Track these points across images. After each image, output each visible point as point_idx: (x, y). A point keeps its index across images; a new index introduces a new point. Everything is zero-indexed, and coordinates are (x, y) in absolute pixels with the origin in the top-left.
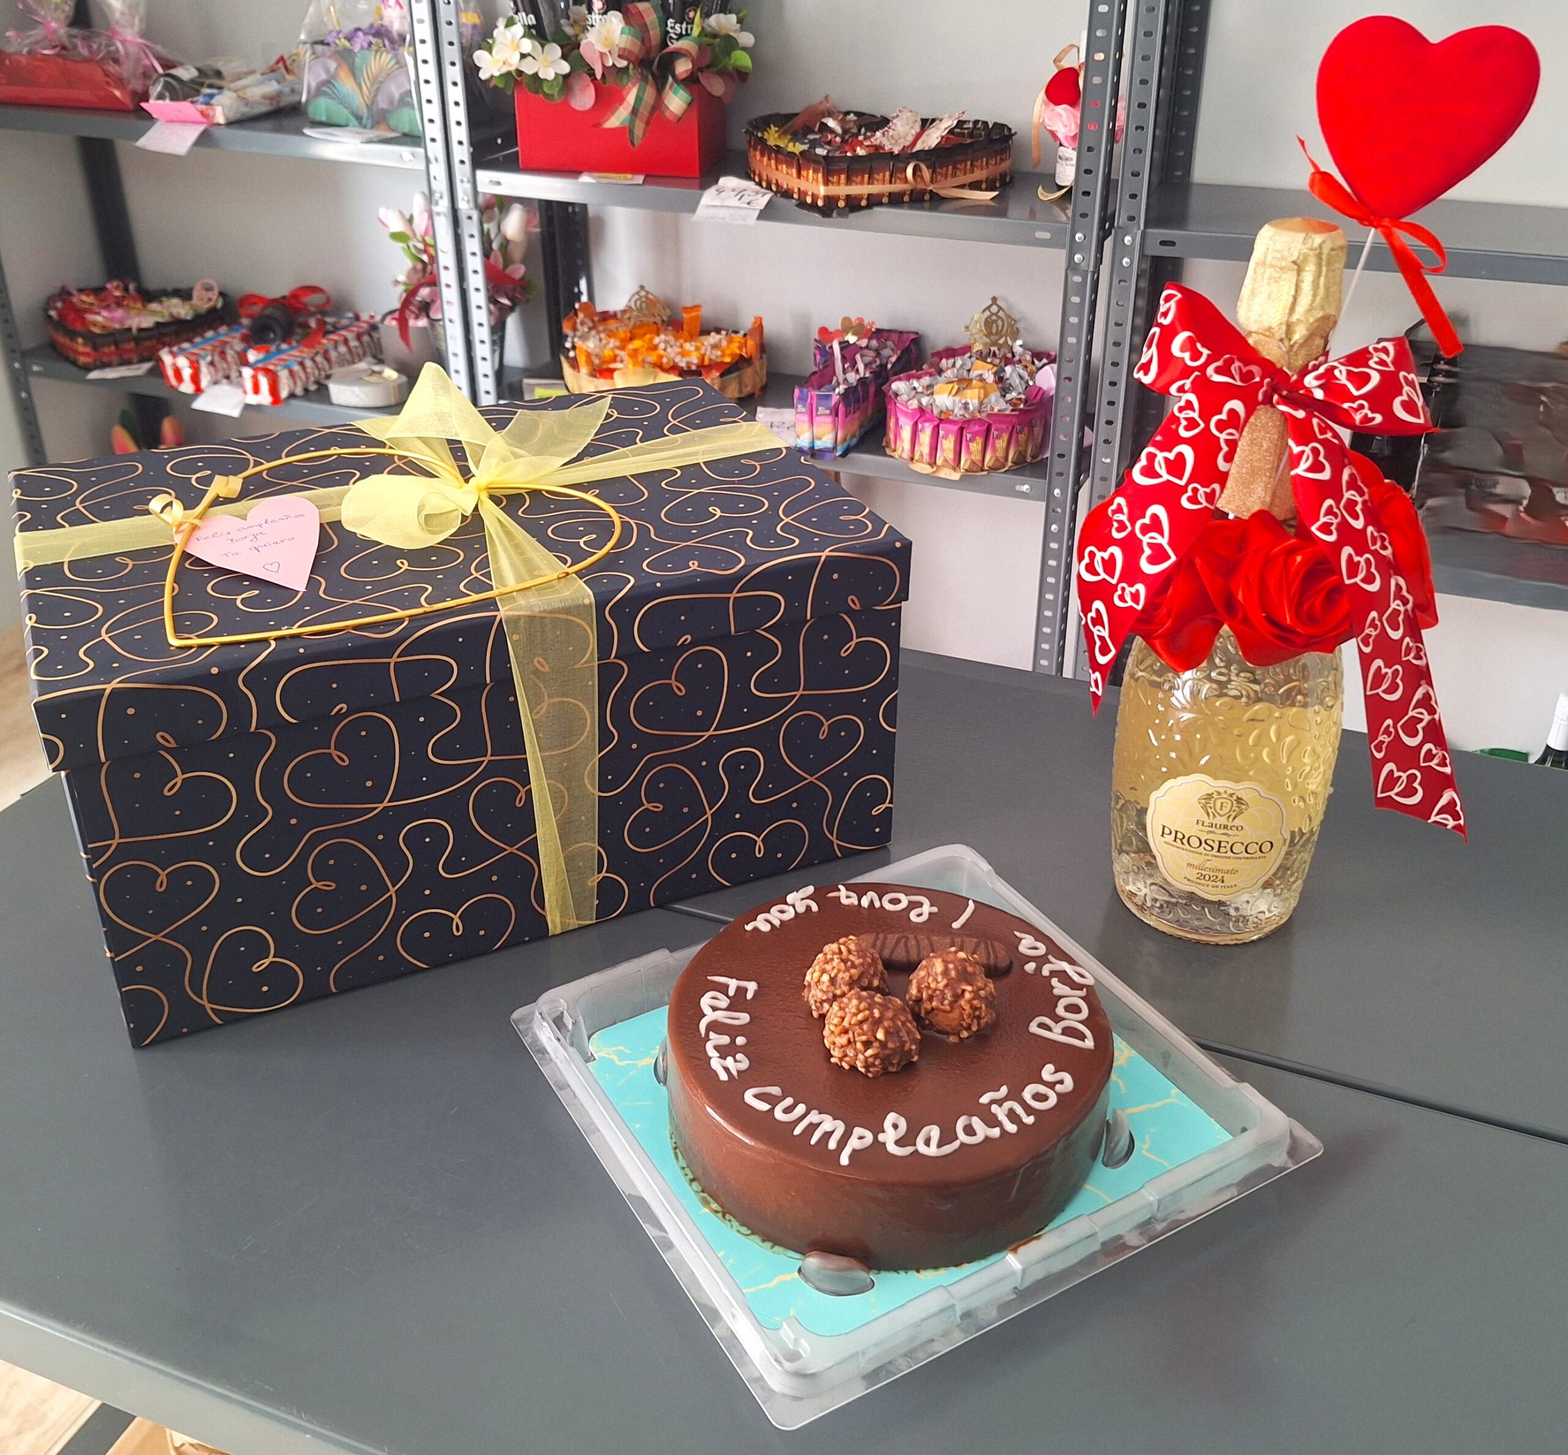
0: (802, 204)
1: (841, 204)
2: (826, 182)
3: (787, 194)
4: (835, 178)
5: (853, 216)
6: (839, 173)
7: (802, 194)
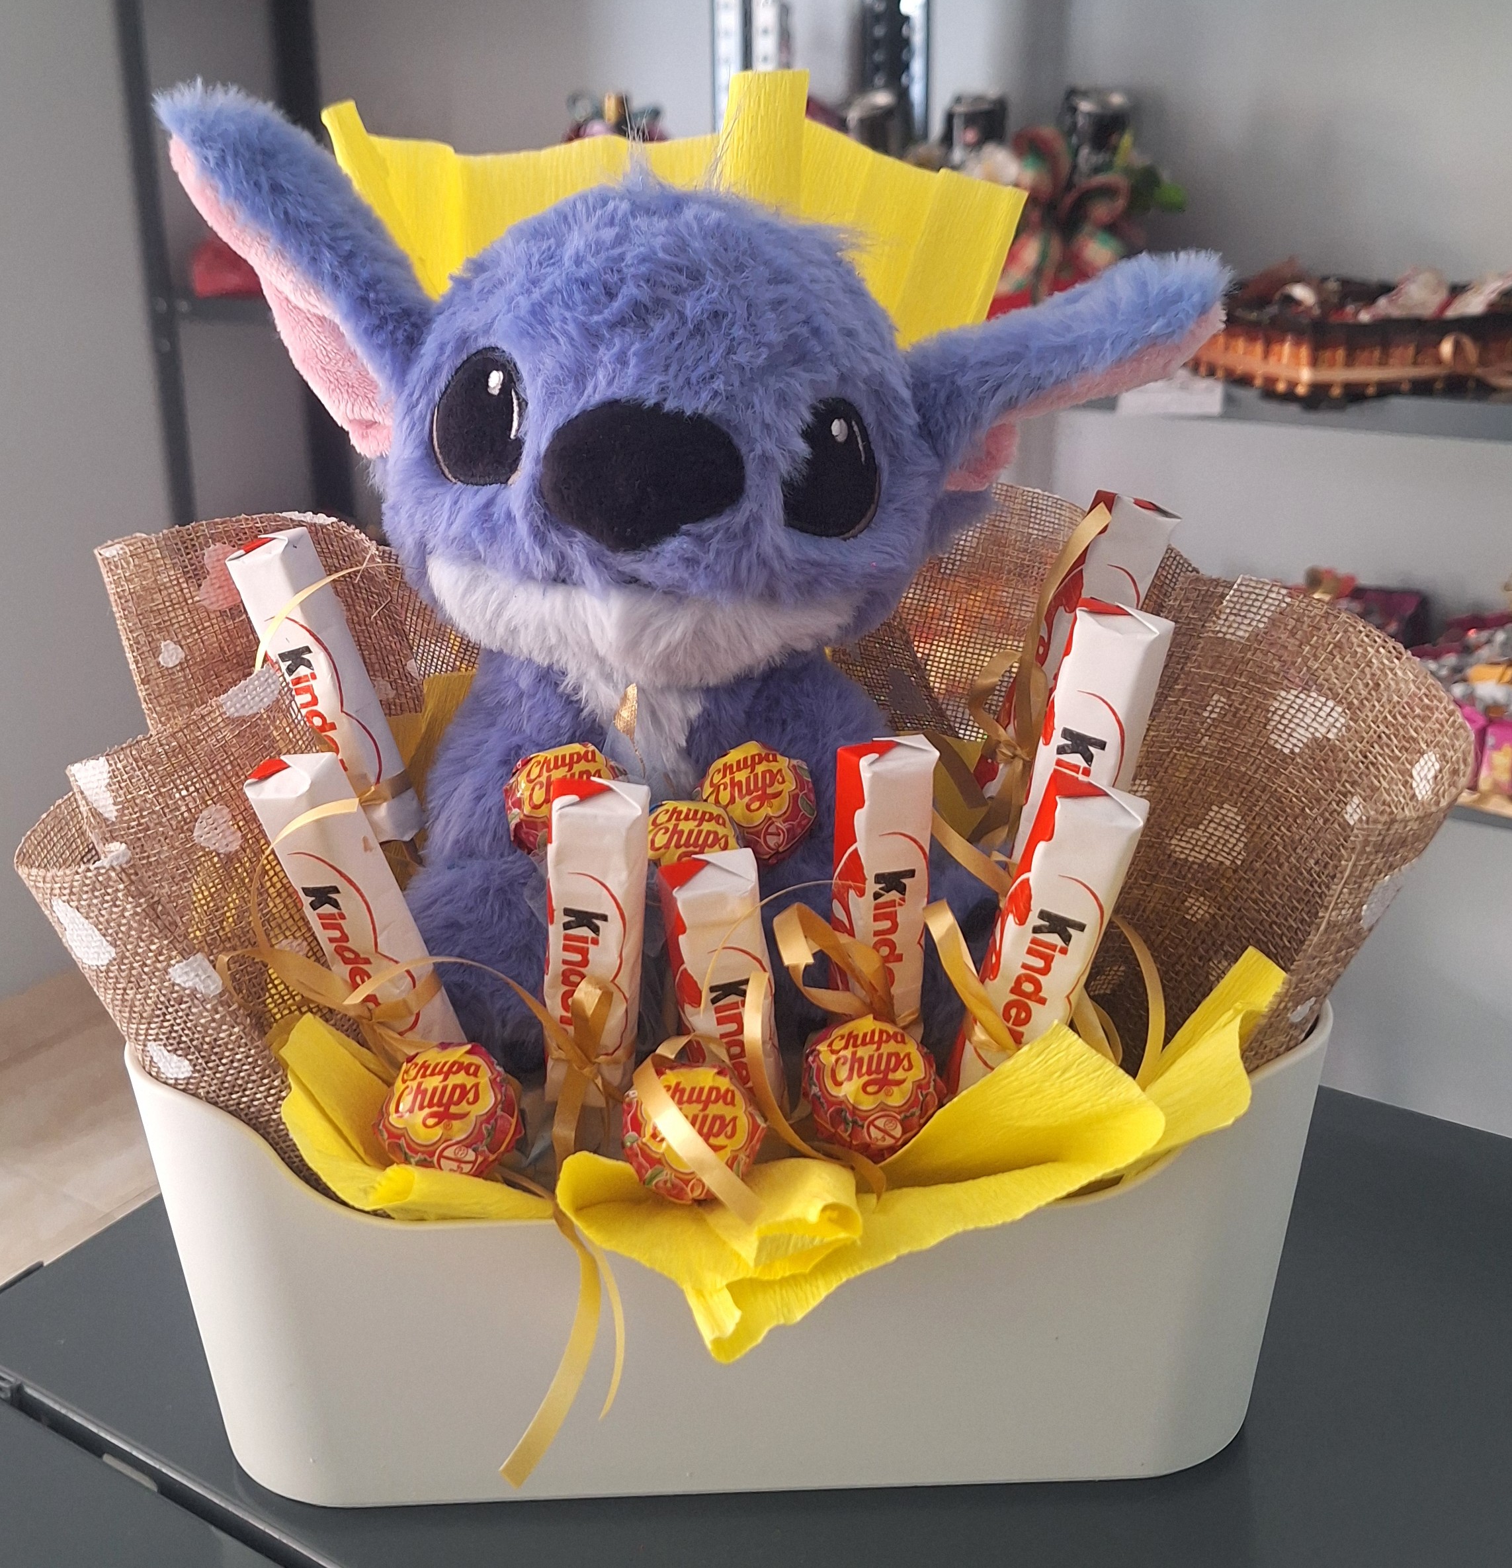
0: (1269, 393)
1: (1336, 392)
2: (1314, 363)
3: (1244, 381)
4: (1327, 354)
5: (1354, 412)
6: (1334, 346)
7: (1270, 381)
